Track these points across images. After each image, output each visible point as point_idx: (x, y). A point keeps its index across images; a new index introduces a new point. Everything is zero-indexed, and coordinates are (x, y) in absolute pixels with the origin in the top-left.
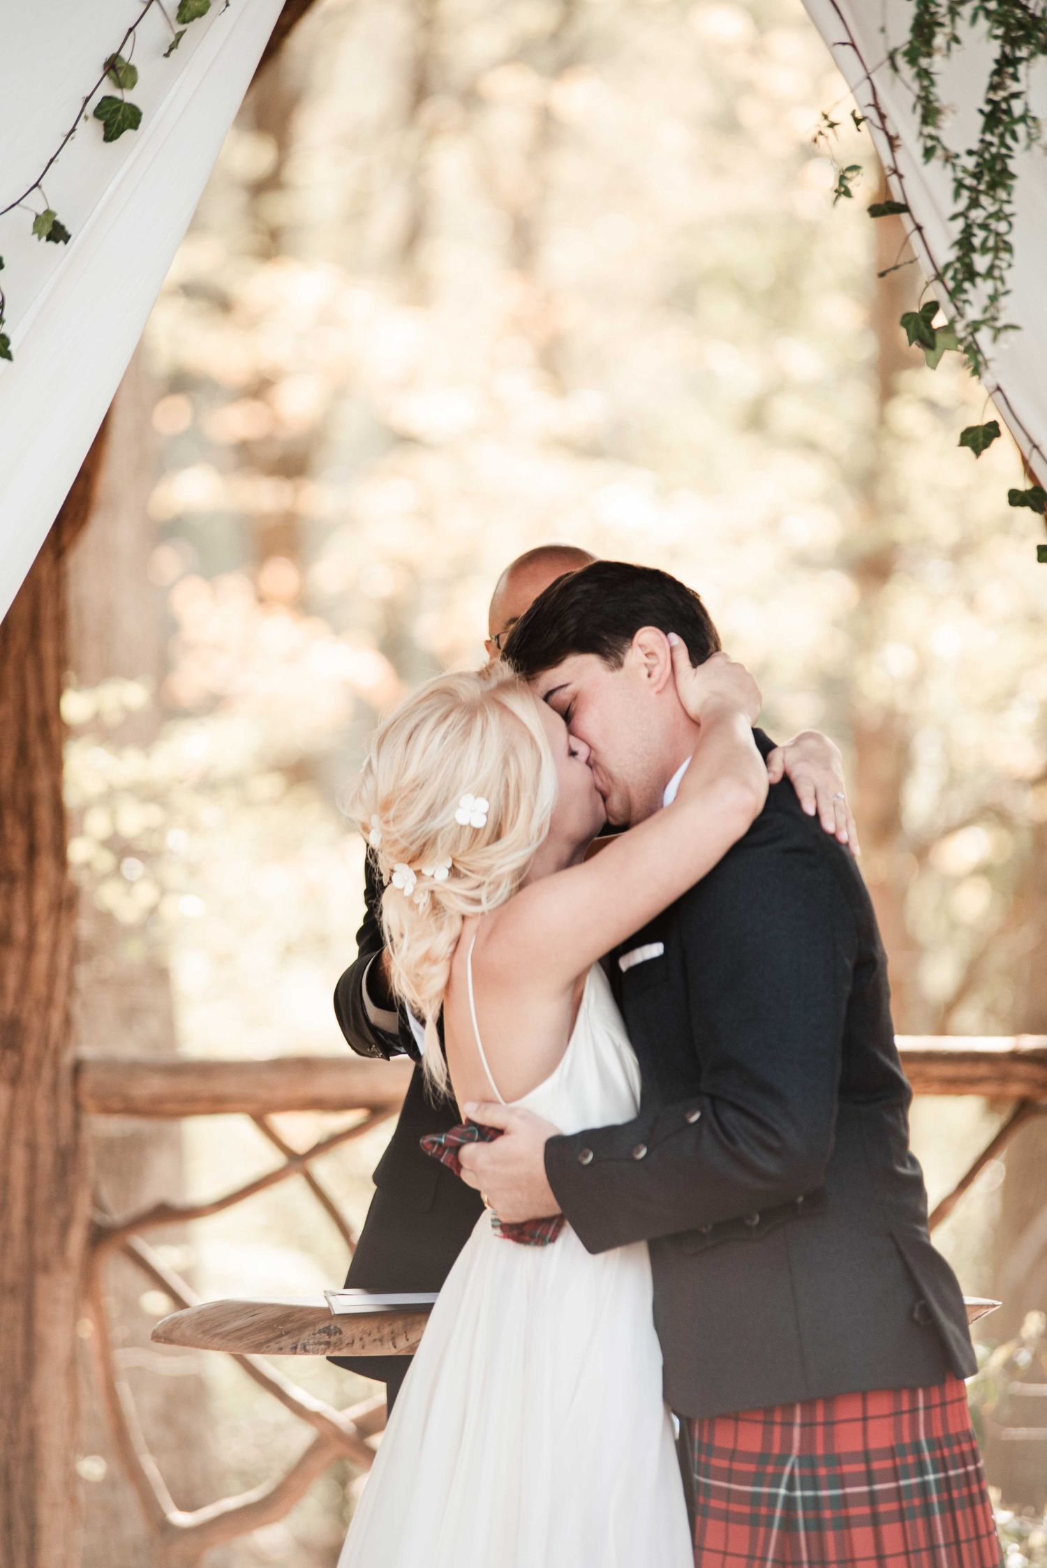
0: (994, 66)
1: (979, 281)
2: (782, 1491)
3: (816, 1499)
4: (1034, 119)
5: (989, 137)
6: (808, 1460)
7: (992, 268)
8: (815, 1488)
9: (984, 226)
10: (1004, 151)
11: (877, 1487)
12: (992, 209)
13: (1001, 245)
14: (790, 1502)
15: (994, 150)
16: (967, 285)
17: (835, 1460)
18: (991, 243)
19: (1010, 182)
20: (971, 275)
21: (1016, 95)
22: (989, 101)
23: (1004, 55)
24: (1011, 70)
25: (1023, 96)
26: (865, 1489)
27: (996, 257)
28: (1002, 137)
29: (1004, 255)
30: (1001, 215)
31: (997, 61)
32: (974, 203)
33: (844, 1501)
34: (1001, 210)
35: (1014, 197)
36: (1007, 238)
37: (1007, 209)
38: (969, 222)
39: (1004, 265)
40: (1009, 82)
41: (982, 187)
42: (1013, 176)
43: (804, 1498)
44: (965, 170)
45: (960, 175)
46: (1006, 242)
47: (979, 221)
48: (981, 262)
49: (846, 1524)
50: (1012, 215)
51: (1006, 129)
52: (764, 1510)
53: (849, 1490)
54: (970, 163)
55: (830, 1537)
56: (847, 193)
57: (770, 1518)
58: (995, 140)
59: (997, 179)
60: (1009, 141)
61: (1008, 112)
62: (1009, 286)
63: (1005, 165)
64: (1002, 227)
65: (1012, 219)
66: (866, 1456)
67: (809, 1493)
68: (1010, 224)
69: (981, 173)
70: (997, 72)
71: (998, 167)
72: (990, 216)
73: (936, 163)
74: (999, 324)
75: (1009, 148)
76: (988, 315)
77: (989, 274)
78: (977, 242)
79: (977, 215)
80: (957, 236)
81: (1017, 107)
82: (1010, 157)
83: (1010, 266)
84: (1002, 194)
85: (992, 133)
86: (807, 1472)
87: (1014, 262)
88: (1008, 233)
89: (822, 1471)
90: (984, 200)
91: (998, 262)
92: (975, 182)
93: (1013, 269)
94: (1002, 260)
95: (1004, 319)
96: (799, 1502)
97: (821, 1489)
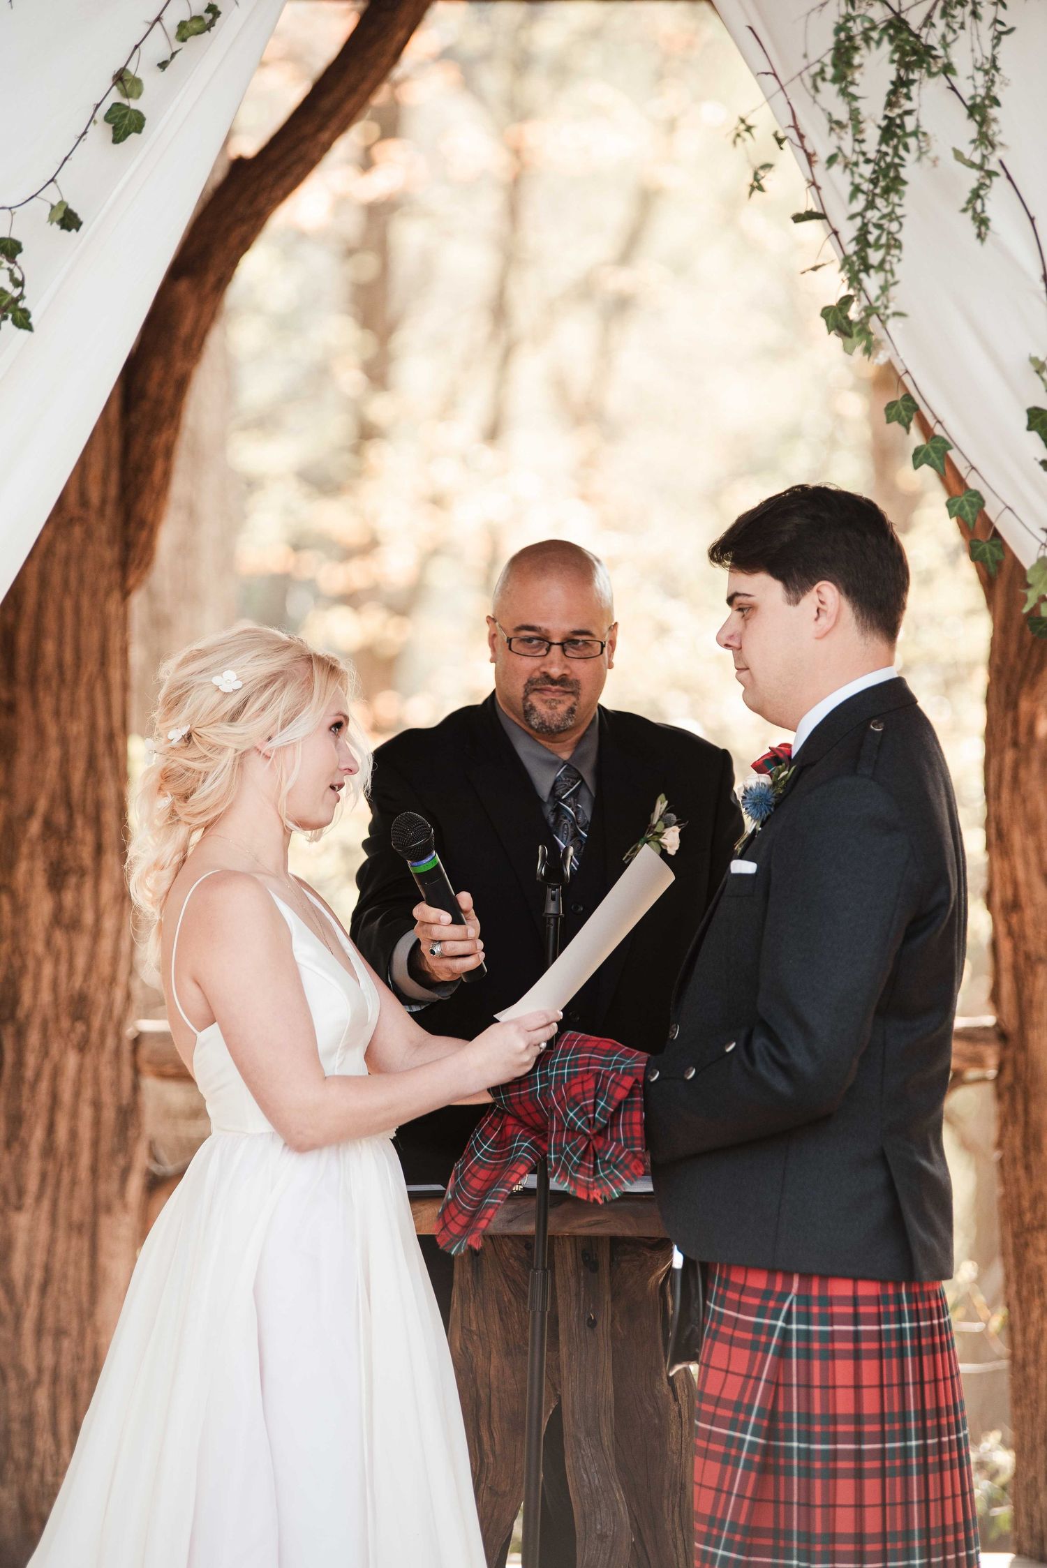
0: (891, 87)
1: (872, 272)
2: (781, 1323)
3: (808, 1332)
4: (924, 134)
5: (884, 148)
6: (804, 1299)
7: (883, 262)
8: (808, 1323)
9: (879, 226)
10: (897, 160)
11: (862, 1328)
12: (886, 211)
13: (892, 242)
14: (786, 1334)
15: (888, 159)
16: (863, 276)
17: (827, 1301)
18: (883, 240)
19: (902, 188)
20: (867, 268)
21: (909, 113)
22: (886, 117)
23: (899, 77)
24: (904, 90)
25: (915, 113)
26: (851, 1328)
27: (888, 253)
28: (896, 148)
29: (894, 252)
30: (893, 216)
31: (893, 83)
32: (871, 205)
33: (831, 1336)
34: (893, 211)
35: (905, 201)
36: (897, 236)
37: (899, 211)
38: (866, 221)
39: (894, 260)
40: (903, 101)
41: (878, 191)
42: (904, 183)
43: (798, 1331)
44: (861, 176)
45: (858, 180)
46: (896, 240)
47: (874, 220)
48: (874, 257)
49: (832, 1355)
50: (902, 216)
51: (899, 142)
52: (763, 1338)
53: (836, 1328)
54: (867, 170)
55: (817, 1364)
56: (761, 188)
57: (769, 1344)
58: (890, 151)
59: (891, 184)
60: (902, 152)
61: (902, 126)
62: (897, 277)
63: (897, 172)
64: (894, 227)
65: (902, 220)
66: (855, 1301)
67: (803, 1327)
68: (901, 224)
69: (877, 178)
70: (893, 92)
71: (892, 174)
72: (883, 217)
73: (837, 169)
74: (888, 312)
75: (901, 158)
77: (881, 266)
78: (871, 238)
79: (872, 215)
80: (854, 233)
81: (910, 123)
82: (903, 166)
83: (899, 260)
84: (894, 198)
85: (888, 145)
86: (803, 1309)
87: (902, 256)
88: (899, 231)
89: (815, 1310)
90: (880, 202)
92: (871, 187)
93: (901, 263)
94: (893, 256)
95: (893, 308)
96: (794, 1334)
97: (812, 1325)
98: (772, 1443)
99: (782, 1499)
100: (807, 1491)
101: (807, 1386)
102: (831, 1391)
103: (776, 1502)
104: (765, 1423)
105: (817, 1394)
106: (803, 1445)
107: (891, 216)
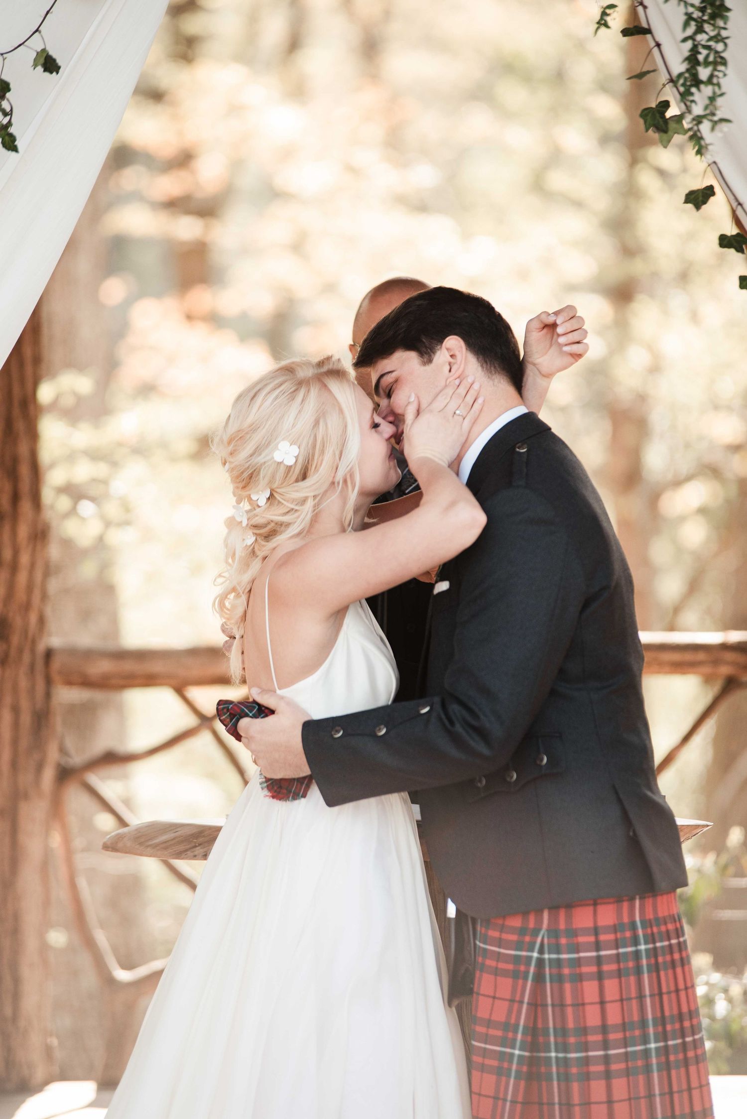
1: (702, 87)
2: (535, 955)
3: (559, 960)
6: (554, 932)
7: (711, 76)
8: (558, 952)
9: (708, 48)
11: (603, 953)
12: (712, 34)
13: (719, 60)
14: (540, 962)
16: (694, 90)
17: (573, 933)
18: (711, 59)
19: (726, 14)
20: (697, 83)
26: (594, 954)
27: (715, 69)
29: (721, 68)
30: (719, 38)
32: (700, 30)
33: (578, 962)
34: (719, 34)
35: (729, 25)
36: (723, 55)
37: (724, 33)
38: (696, 43)
39: (721, 75)
41: (706, 17)
42: (728, 10)
43: (550, 959)
44: (693, 6)
45: (691, 10)
46: (722, 58)
47: (703, 43)
48: (704, 73)
49: (579, 978)
50: (727, 38)
52: (522, 968)
53: (582, 955)
55: (567, 987)
56: (606, 25)
57: (527, 972)
59: (717, 11)
62: (724, 90)
64: (720, 47)
65: (727, 41)
66: (596, 931)
67: (554, 956)
68: (726, 45)
69: (705, 7)
71: (718, 3)
72: (711, 39)
74: (716, 118)
76: (708, 112)
77: (710, 81)
78: (701, 58)
79: (702, 38)
80: (687, 54)
83: (725, 75)
84: (720, 23)
86: (553, 941)
87: (727, 72)
88: (724, 50)
89: (563, 941)
90: (707, 27)
91: (716, 73)
92: (700, 14)
93: (726, 78)
94: (719, 71)
95: (719, 115)
96: (547, 962)
97: (562, 953)
98: (535, 1054)
99: (545, 1100)
100: (566, 1093)
101: (560, 1005)
102: (581, 1008)
103: (541, 1104)
104: (529, 1039)
105: (569, 1011)
106: (561, 1055)
107: (718, 38)
